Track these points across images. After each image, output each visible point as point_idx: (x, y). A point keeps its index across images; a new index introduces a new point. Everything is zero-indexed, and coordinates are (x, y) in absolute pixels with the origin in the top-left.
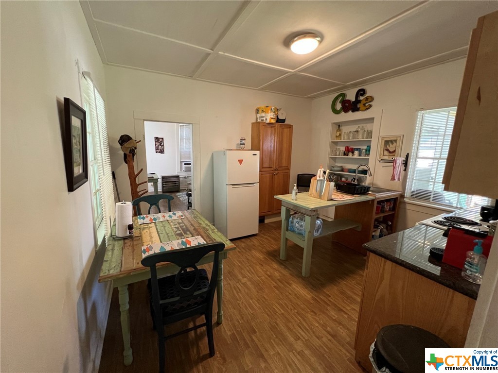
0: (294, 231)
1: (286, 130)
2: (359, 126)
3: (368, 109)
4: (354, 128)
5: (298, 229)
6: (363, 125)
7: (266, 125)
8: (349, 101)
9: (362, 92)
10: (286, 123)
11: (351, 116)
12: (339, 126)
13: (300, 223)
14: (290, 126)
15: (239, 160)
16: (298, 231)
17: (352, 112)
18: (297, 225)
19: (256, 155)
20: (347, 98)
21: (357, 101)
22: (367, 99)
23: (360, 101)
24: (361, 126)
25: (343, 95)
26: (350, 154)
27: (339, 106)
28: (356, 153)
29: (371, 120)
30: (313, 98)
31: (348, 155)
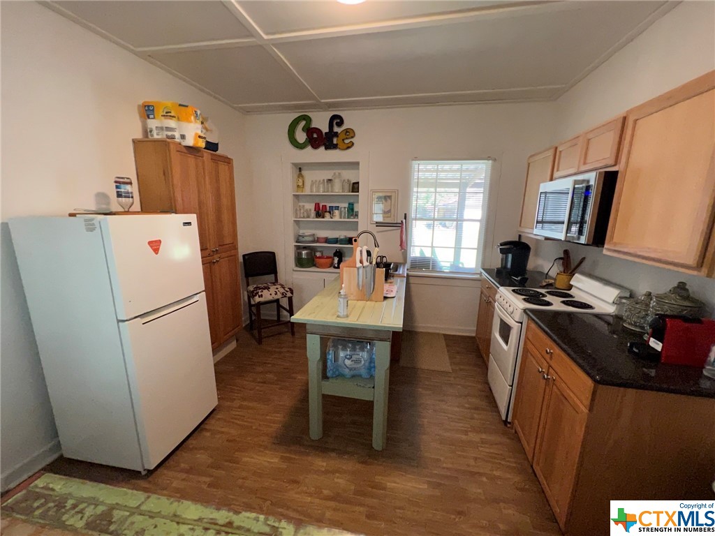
0: (340, 376)
1: (223, 167)
2: (335, 174)
3: (348, 148)
4: (327, 174)
5: (351, 369)
6: (339, 171)
7: (185, 150)
8: (318, 131)
9: (337, 120)
10: (220, 152)
11: (322, 155)
12: (299, 168)
13: (354, 357)
14: (228, 161)
15: (150, 243)
16: (352, 373)
17: (326, 149)
18: (348, 362)
19: (189, 224)
20: (313, 125)
21: (332, 134)
22: (347, 131)
23: (336, 134)
24: (337, 172)
25: (307, 119)
26: (327, 215)
27: (301, 137)
28: (337, 212)
29: (355, 165)
30: (247, 112)
31: (323, 217)
